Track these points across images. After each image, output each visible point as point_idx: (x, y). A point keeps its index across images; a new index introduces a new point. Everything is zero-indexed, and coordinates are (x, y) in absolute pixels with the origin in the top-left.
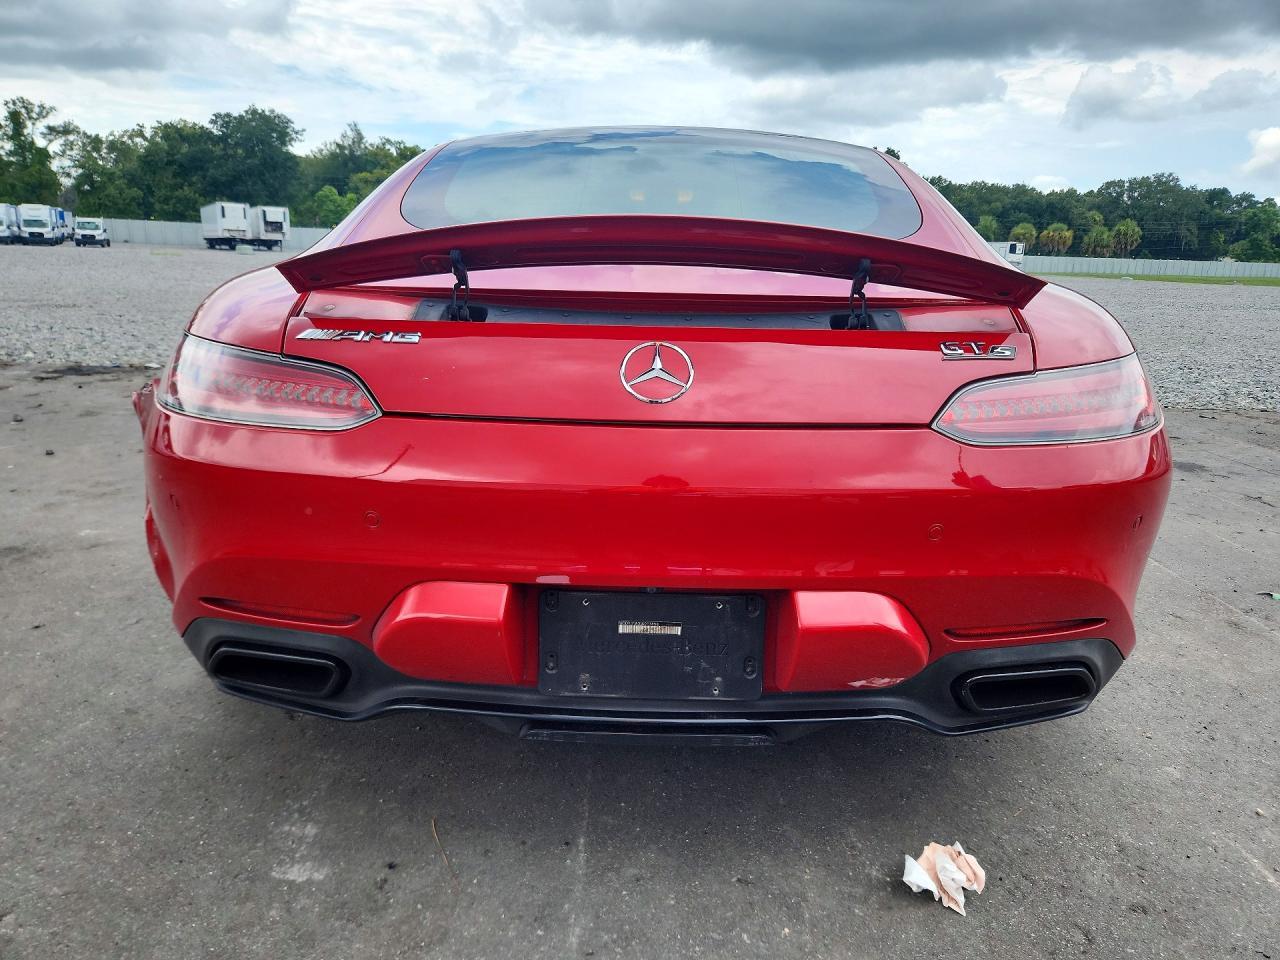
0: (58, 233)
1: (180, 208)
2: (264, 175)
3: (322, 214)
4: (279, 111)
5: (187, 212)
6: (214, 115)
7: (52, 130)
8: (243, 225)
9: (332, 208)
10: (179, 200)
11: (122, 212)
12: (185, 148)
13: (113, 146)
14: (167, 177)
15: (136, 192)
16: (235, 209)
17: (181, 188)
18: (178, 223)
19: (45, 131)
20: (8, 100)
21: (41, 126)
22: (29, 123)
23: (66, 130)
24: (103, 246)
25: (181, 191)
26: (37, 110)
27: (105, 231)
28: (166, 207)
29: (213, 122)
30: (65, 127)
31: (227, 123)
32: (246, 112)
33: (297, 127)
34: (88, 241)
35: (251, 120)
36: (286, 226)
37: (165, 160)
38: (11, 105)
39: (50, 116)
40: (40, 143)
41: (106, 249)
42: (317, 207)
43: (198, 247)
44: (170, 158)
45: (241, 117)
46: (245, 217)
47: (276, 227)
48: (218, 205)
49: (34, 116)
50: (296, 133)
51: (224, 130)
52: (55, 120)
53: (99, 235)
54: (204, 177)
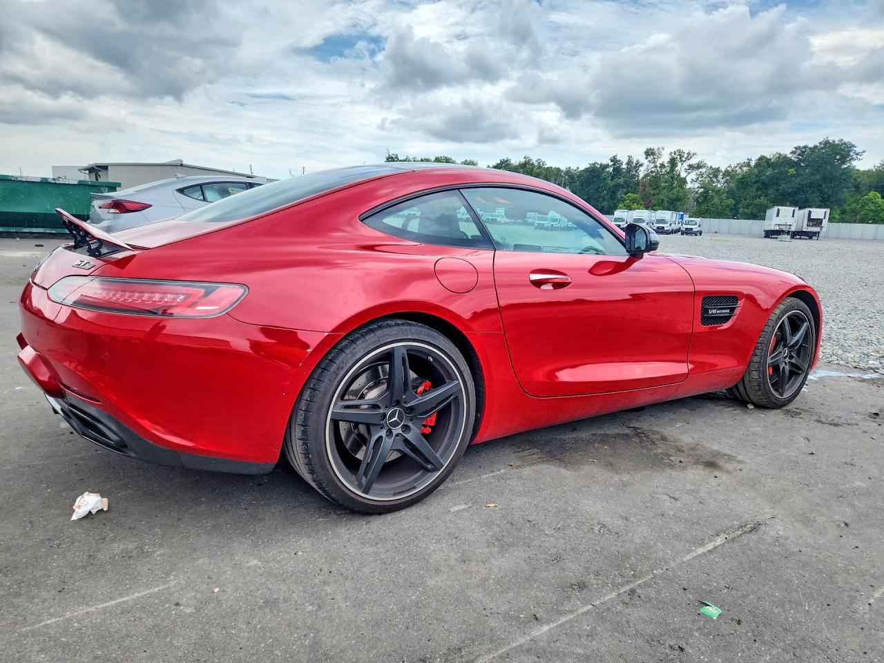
0: (675, 227)
1: (755, 211)
2: (821, 186)
3: (863, 213)
4: (846, 140)
5: (757, 214)
6: (795, 148)
7: (691, 167)
8: (790, 221)
9: (873, 207)
10: (756, 205)
11: (719, 215)
12: (769, 172)
13: (727, 173)
14: (752, 191)
15: (731, 201)
16: (786, 211)
17: (759, 198)
18: (751, 221)
19: (687, 168)
20: (672, 151)
21: (686, 165)
22: (679, 164)
23: (699, 166)
24: (696, 235)
25: (758, 200)
26: (686, 156)
27: (699, 226)
28: (746, 210)
29: (793, 153)
30: (698, 165)
31: (803, 152)
32: (820, 143)
33: (858, 150)
34: (688, 232)
35: (822, 148)
36: (825, 222)
37: (754, 180)
38: (673, 155)
39: (692, 159)
40: (683, 175)
41: (698, 237)
42: (860, 208)
43: (758, 236)
44: (757, 179)
45: (816, 147)
46: (793, 216)
47: (818, 222)
48: (776, 208)
49: (684, 159)
50: (857, 154)
51: (801, 157)
52: (693, 161)
53: (695, 228)
54: (777, 190)
